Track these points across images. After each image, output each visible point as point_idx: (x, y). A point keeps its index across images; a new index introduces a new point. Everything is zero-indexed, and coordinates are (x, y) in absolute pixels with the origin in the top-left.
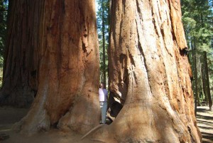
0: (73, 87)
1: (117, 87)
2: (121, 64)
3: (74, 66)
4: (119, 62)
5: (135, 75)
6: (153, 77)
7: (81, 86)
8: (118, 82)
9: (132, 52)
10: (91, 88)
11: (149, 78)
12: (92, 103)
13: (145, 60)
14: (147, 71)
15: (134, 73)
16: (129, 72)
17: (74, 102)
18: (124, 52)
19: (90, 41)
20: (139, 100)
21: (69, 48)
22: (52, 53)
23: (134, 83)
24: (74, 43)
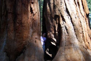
0: (25, 36)
1: (53, 36)
2: (55, 21)
3: (26, 22)
4: (54, 20)
5: (66, 28)
6: (77, 29)
7: (30, 35)
8: (53, 32)
9: (63, 14)
10: (37, 37)
11: (75, 30)
12: (38, 46)
13: (71, 19)
14: (73, 25)
15: (65, 26)
16: (62, 26)
17: (26, 46)
18: (57, 14)
19: (35, 7)
20: (71, 44)
21: (22, 10)
22: (9, 13)
23: (66, 33)
24: (25, 7)
